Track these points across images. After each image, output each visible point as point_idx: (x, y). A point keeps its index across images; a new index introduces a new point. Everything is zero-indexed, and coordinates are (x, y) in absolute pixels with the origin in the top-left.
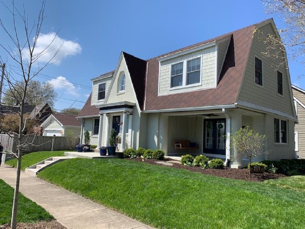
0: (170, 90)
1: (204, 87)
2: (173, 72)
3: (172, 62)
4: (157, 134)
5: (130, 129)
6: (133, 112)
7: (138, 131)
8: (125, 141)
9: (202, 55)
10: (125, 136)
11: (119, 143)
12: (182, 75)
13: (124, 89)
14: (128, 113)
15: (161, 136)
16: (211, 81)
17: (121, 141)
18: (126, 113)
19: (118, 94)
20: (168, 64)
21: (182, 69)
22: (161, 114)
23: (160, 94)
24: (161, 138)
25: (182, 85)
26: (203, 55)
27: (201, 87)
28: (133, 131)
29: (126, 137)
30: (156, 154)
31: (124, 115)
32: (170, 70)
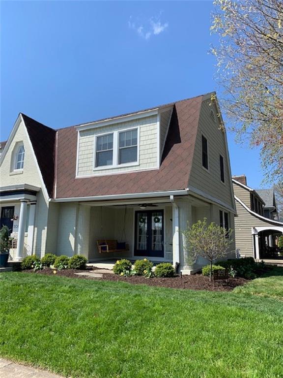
0: (94, 171)
1: (144, 168)
2: (98, 147)
3: (96, 133)
4: (74, 232)
5: (31, 225)
6: (36, 201)
7: (44, 229)
8: (23, 245)
9: (139, 127)
10: (22, 237)
11: (14, 247)
12: (112, 150)
13: (22, 168)
14: (29, 203)
15: (79, 235)
16: (153, 160)
17: (16, 244)
18: (26, 202)
19: (11, 174)
20: (91, 135)
21: (112, 143)
22: (81, 203)
23: (79, 175)
24: (79, 238)
25: (111, 164)
26: (141, 126)
27: (139, 167)
28: (36, 229)
29: (25, 238)
30: (74, 262)
31: (22, 204)
32: (94, 143)
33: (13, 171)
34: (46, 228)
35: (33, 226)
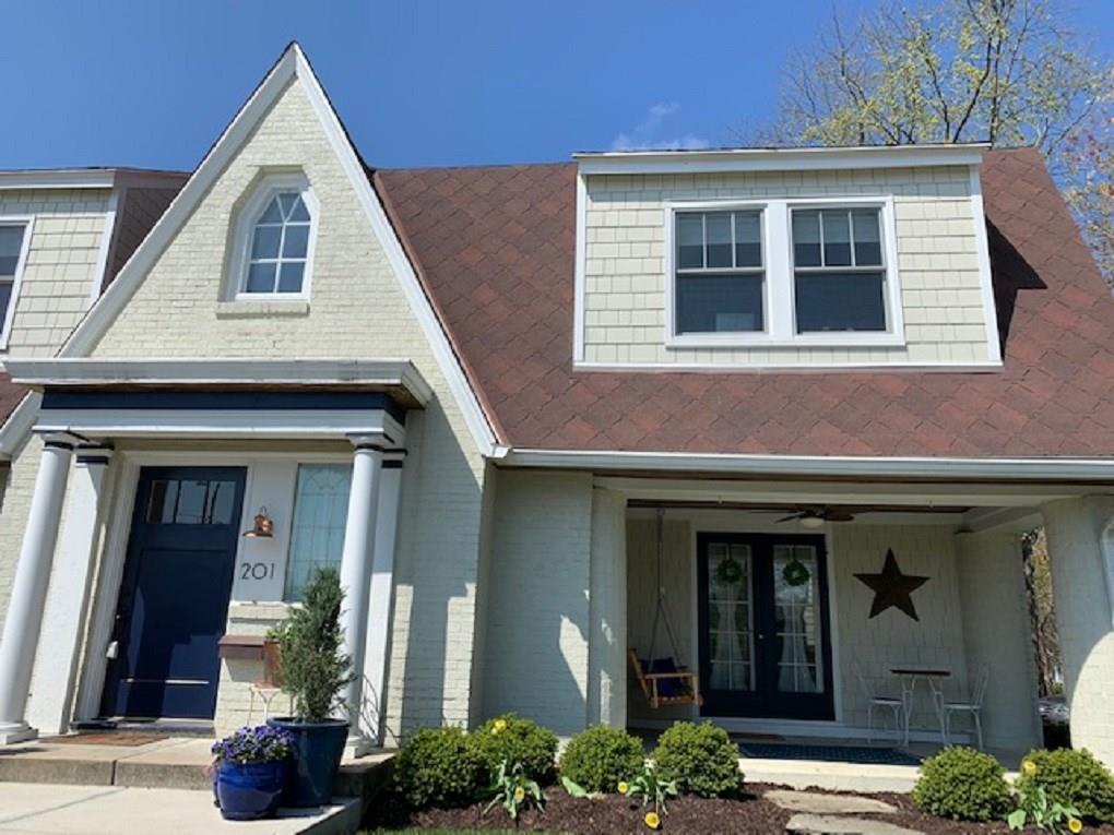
4: (585, 612)
5: (383, 570)
6: (403, 451)
7: (463, 593)
15: (605, 624)
19: (225, 309)
24: (605, 638)
27: (903, 354)
28: (406, 593)
32: (667, 234)
33: (232, 299)
34: (471, 588)
35: (389, 576)
